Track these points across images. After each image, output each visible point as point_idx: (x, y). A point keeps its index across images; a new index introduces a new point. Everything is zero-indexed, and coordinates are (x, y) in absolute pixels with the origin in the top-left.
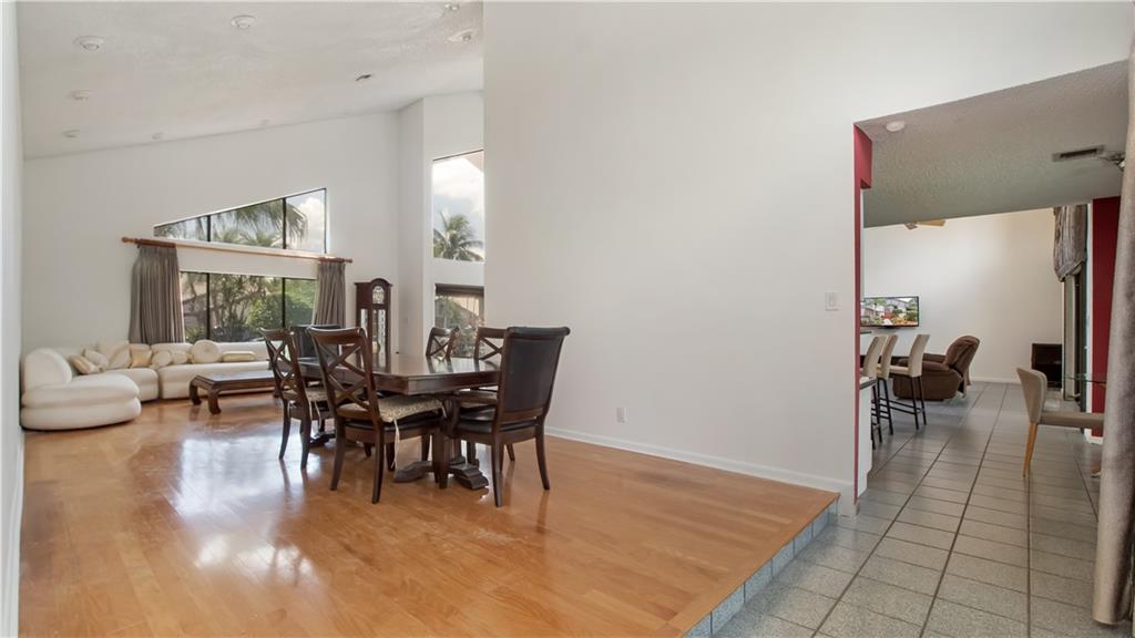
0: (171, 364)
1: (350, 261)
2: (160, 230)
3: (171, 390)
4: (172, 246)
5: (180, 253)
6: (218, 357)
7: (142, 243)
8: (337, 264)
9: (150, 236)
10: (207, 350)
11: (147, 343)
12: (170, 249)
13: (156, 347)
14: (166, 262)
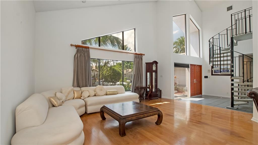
0: (89, 96)
1: (144, 55)
2: (84, 42)
3: (90, 110)
4: (88, 48)
5: (91, 51)
6: (105, 93)
7: (77, 46)
8: (140, 56)
9: (80, 44)
10: (101, 90)
11: (79, 87)
12: (87, 49)
13: (83, 89)
14: (86, 54)
